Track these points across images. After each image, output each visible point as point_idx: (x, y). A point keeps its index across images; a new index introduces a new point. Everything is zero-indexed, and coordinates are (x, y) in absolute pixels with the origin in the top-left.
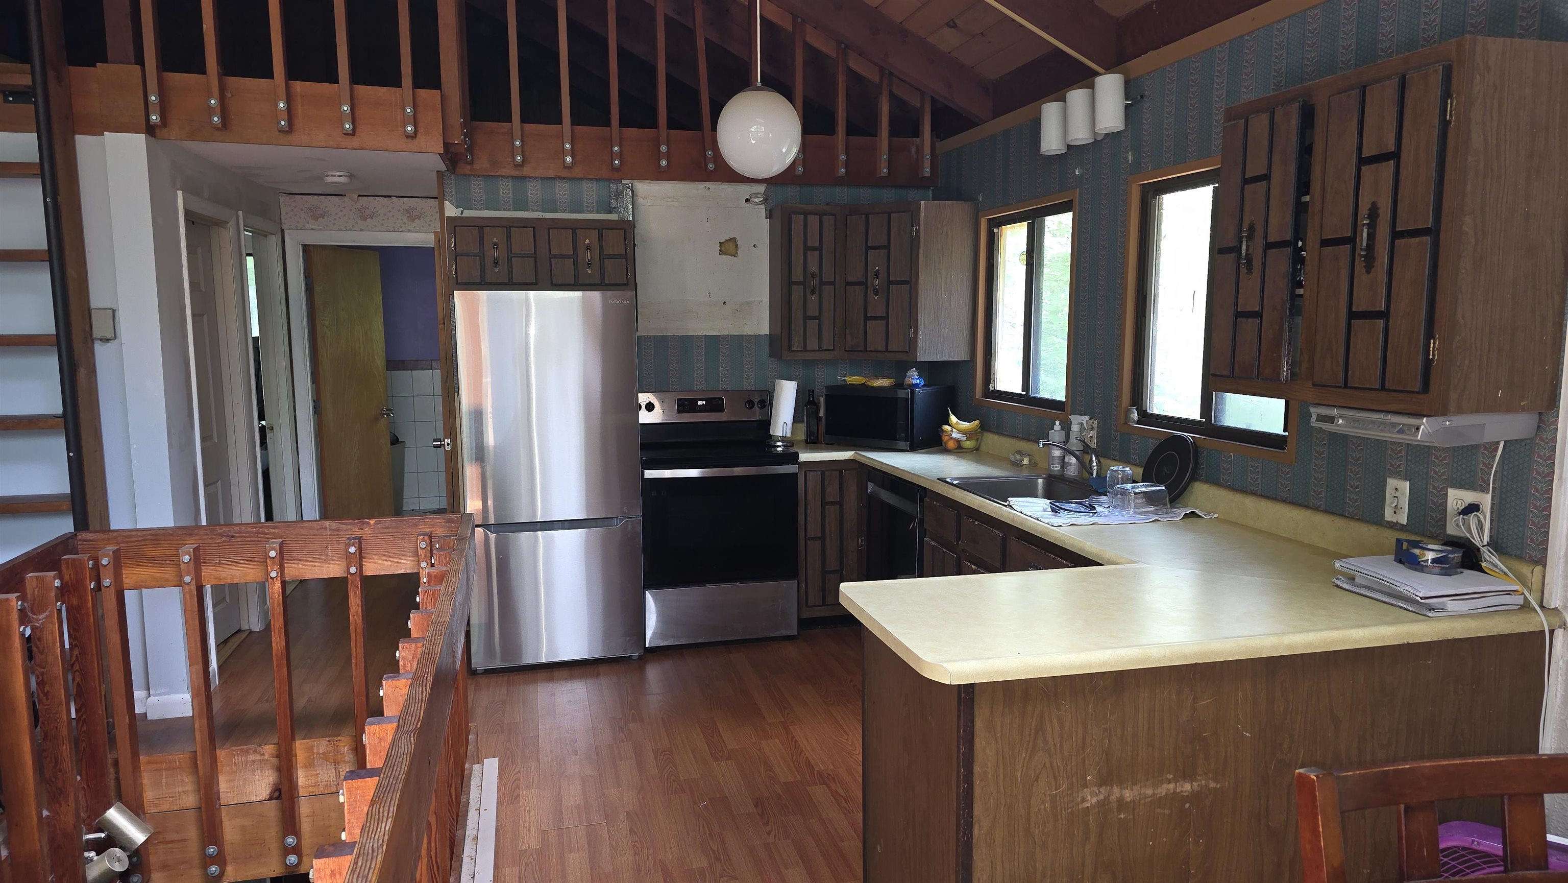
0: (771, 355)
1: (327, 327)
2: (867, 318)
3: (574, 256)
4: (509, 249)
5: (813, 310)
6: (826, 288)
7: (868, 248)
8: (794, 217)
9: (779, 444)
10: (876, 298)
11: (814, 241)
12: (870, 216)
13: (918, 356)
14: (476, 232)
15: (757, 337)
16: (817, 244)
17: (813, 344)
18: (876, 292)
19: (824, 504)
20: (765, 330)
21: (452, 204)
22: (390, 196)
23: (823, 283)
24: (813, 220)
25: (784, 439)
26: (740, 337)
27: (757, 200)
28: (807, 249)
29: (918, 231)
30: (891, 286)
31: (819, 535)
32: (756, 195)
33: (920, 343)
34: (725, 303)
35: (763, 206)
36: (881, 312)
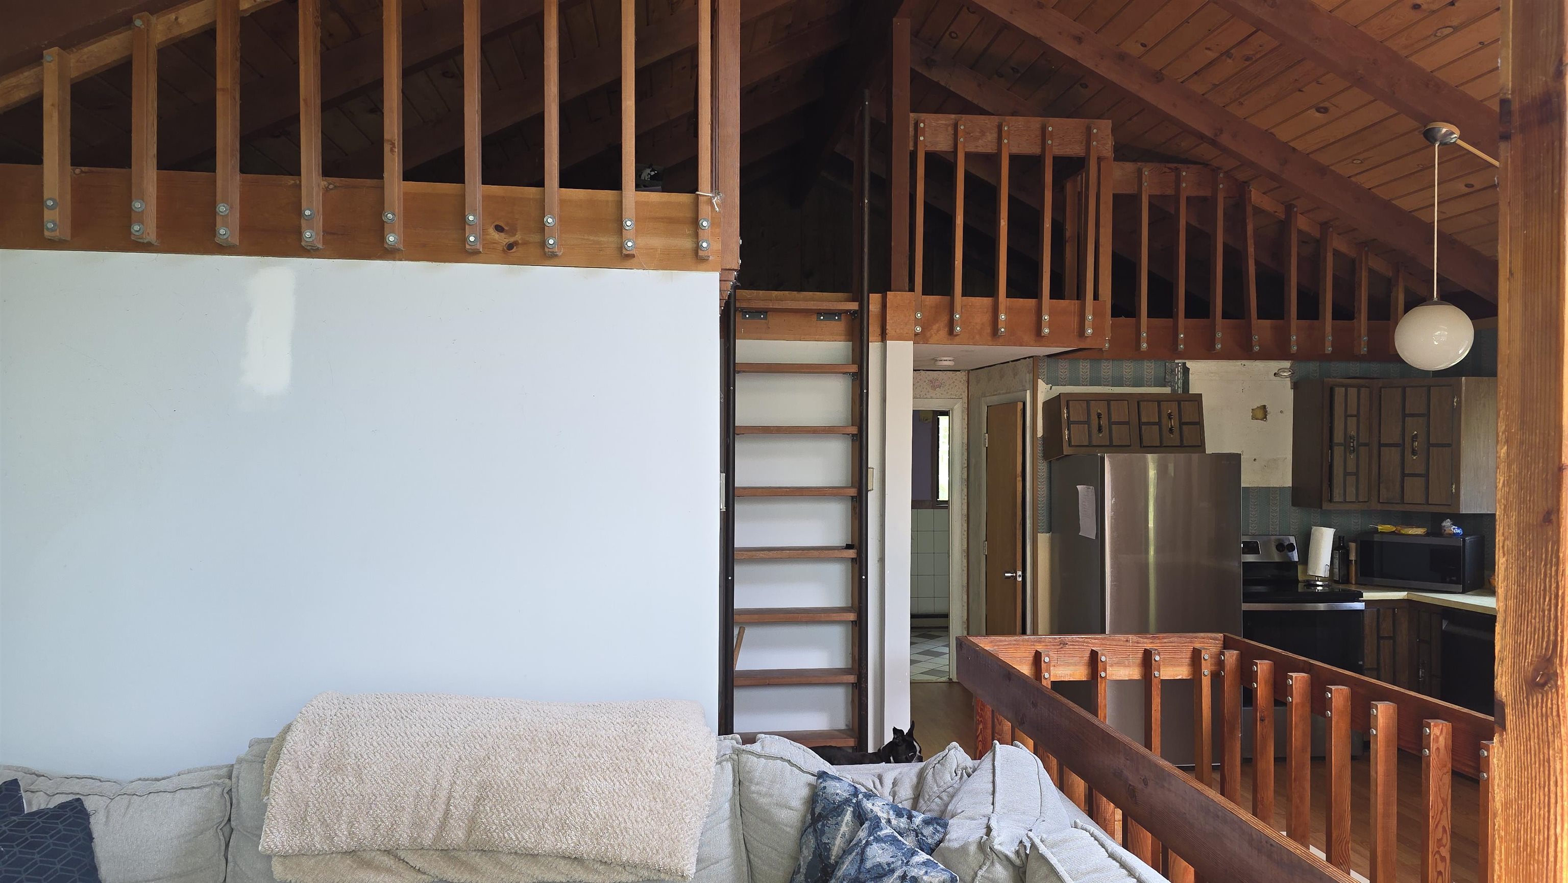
0: (1293, 505)
2: (1404, 475)
3: (1159, 424)
4: (1109, 418)
5: (1351, 467)
6: (1362, 449)
7: (1405, 416)
8: (1337, 389)
9: (1318, 583)
10: (1415, 458)
11: (1352, 410)
12: (1408, 389)
13: (1461, 509)
14: (1084, 405)
15: (1282, 489)
16: (1355, 413)
17: (1351, 497)
18: (1414, 452)
19: (1379, 638)
20: (1289, 483)
21: (1044, 381)
23: (1359, 445)
24: (1353, 392)
25: (1323, 579)
26: (1268, 489)
27: (1285, 374)
28: (1347, 416)
29: (1459, 402)
30: (1431, 448)
31: (1376, 667)
32: (1283, 370)
33: (1462, 498)
34: (1255, 460)
35: (1289, 379)
36: (1421, 470)
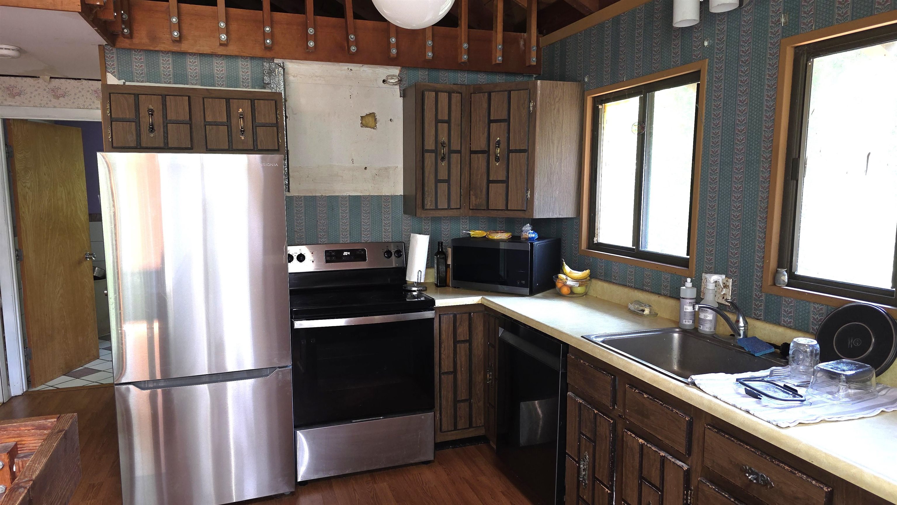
0: (405, 212)
1: (29, 188)
2: (489, 182)
3: (228, 124)
4: (165, 115)
5: (443, 175)
6: (455, 157)
7: (490, 121)
8: (426, 93)
9: (414, 289)
10: (497, 164)
11: (443, 115)
12: (493, 94)
13: (534, 214)
14: (131, 99)
15: (393, 198)
16: (446, 118)
17: (443, 203)
18: (497, 159)
19: (456, 342)
20: (399, 191)
21: (115, 76)
22: (80, 79)
23: (451, 152)
24: (443, 97)
25: (418, 284)
26: (379, 198)
27: (393, 81)
28: (438, 121)
29: (535, 107)
30: (510, 154)
31: (452, 370)
32: (392, 77)
33: (536, 203)
34: (366, 168)
35: (397, 87)
36: (502, 176)
